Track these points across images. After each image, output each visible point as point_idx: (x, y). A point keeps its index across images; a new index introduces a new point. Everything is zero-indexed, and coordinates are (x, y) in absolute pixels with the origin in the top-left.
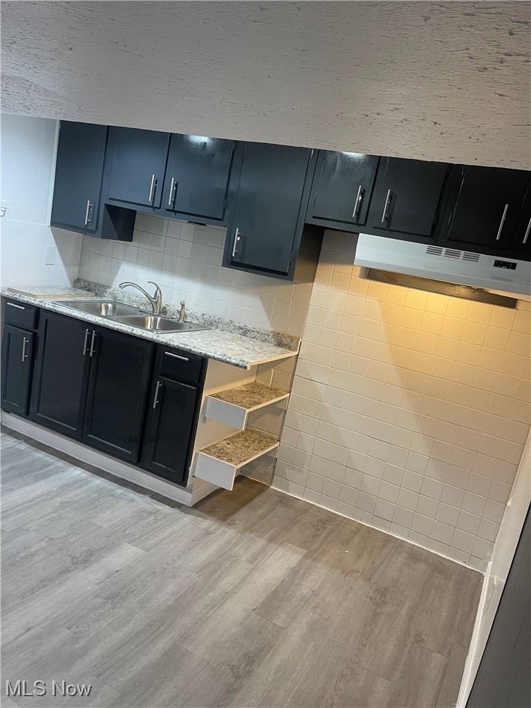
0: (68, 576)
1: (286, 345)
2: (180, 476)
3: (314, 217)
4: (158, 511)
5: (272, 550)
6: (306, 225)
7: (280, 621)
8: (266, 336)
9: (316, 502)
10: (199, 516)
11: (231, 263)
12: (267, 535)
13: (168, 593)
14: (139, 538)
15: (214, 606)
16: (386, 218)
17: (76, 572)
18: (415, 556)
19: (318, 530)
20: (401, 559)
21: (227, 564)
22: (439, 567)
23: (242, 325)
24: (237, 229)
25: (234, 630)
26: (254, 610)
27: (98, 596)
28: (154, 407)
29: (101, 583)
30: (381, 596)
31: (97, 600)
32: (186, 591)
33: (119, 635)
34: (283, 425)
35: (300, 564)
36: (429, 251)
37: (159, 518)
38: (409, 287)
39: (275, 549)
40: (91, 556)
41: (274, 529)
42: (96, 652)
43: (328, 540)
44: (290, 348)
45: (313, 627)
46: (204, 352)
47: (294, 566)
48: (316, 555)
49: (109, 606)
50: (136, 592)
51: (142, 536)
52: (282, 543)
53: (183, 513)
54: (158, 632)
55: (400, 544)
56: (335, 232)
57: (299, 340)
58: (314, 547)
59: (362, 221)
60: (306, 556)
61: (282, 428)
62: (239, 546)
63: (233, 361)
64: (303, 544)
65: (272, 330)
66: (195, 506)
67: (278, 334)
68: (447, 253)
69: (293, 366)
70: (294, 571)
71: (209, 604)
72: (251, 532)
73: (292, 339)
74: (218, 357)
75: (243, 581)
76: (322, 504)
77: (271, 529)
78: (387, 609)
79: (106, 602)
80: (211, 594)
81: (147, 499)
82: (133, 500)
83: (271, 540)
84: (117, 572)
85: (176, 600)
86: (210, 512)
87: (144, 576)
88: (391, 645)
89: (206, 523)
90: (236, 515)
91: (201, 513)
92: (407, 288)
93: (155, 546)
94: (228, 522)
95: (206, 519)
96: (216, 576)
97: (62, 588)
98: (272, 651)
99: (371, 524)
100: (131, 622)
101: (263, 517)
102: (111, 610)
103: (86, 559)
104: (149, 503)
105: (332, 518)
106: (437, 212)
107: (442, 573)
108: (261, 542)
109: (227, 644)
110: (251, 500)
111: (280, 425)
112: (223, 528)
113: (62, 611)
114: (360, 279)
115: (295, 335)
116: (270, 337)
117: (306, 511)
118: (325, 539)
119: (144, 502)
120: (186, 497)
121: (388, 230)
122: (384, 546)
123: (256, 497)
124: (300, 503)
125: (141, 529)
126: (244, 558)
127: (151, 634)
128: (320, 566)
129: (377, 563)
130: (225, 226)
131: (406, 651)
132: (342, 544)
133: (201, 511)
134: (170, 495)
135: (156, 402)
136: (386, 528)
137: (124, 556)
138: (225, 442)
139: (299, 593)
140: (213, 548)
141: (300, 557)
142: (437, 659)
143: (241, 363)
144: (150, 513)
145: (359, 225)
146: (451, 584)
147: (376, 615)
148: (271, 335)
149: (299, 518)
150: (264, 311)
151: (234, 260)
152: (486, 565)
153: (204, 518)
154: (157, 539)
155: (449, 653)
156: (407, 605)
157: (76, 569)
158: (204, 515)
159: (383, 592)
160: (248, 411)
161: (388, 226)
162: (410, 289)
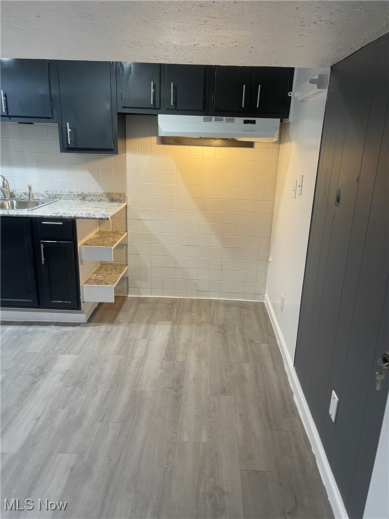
0: (38, 384)
1: (116, 200)
2: (75, 304)
3: (123, 107)
4: (67, 331)
5: (152, 328)
6: (118, 113)
7: (180, 358)
8: (101, 197)
9: (161, 295)
10: (95, 325)
11: (67, 148)
12: (145, 321)
13: (108, 370)
14: (67, 350)
15: (140, 366)
16: (173, 102)
17: (40, 381)
18: (228, 305)
19: (171, 309)
20: (222, 308)
21: (132, 344)
22: (242, 306)
23: (80, 193)
24: (68, 123)
25: (159, 372)
26: (163, 359)
27: (67, 387)
28: (43, 263)
29: (62, 380)
30: (223, 329)
31: (68, 389)
32: (119, 365)
33: (97, 399)
34: (127, 254)
35: (172, 329)
36: (205, 120)
37: (70, 335)
38: (190, 145)
39: (154, 327)
40: (44, 369)
41: (146, 317)
42: (91, 412)
43: (180, 312)
44: (120, 201)
45: (199, 356)
46: (73, 216)
47: (169, 331)
48: (178, 322)
49: (78, 389)
50: (89, 376)
51: (68, 348)
52: (155, 323)
53: (84, 328)
54: (118, 389)
55: (217, 302)
56: (135, 115)
57: (125, 194)
58: (174, 318)
59: (158, 106)
60: (173, 324)
61: (127, 256)
62: (132, 333)
63: (98, 217)
64: (168, 319)
65: (103, 192)
66: (90, 320)
67: (109, 193)
68: (216, 120)
69: (125, 213)
70: (172, 334)
71: (136, 366)
72: (134, 323)
73: (120, 195)
74: (85, 216)
75: (147, 348)
76: (165, 296)
77: (144, 318)
78: (229, 333)
79: (75, 388)
80: (134, 361)
81: (53, 327)
82: (44, 331)
83: (148, 323)
84: (68, 371)
85: (116, 371)
86: (101, 321)
87: (87, 367)
88: (240, 349)
89: (103, 328)
90: (118, 317)
91: (95, 324)
92: (189, 146)
93: (80, 350)
94: (116, 322)
95: (101, 325)
96: (130, 352)
97: (40, 392)
98: (185, 373)
99: (197, 297)
100: (99, 390)
101: (135, 313)
102: (82, 390)
103: (42, 371)
104: (56, 329)
105: (174, 301)
106: (204, 95)
107: (245, 308)
108: (143, 327)
109: (160, 380)
110: (121, 306)
111: (125, 255)
112: (115, 328)
113: (50, 402)
114: (157, 145)
115: (121, 192)
116: (104, 197)
117: (157, 302)
118: (177, 312)
119: (53, 330)
120: (81, 317)
121: (176, 110)
122: (210, 305)
123: (123, 304)
124: (151, 299)
125: (64, 344)
126: (139, 337)
127: (116, 391)
128: (183, 326)
129: (212, 314)
130: (56, 122)
131: (248, 347)
132: (188, 312)
133: (95, 322)
134: (69, 320)
135: (43, 259)
136: (206, 296)
137: (65, 362)
138: (94, 275)
139: (181, 343)
140: (117, 339)
141: (170, 326)
142: (264, 346)
143: (103, 217)
144: (62, 335)
145: (156, 109)
146: (252, 312)
147: (225, 338)
148: (104, 195)
149: (156, 307)
150: (94, 179)
151: (70, 146)
152: (264, 296)
153: (99, 325)
154: (79, 346)
155: (268, 341)
156: (237, 328)
157: (39, 380)
158: (98, 324)
159: (222, 327)
160: (113, 248)
161: (176, 107)
162: (191, 146)
